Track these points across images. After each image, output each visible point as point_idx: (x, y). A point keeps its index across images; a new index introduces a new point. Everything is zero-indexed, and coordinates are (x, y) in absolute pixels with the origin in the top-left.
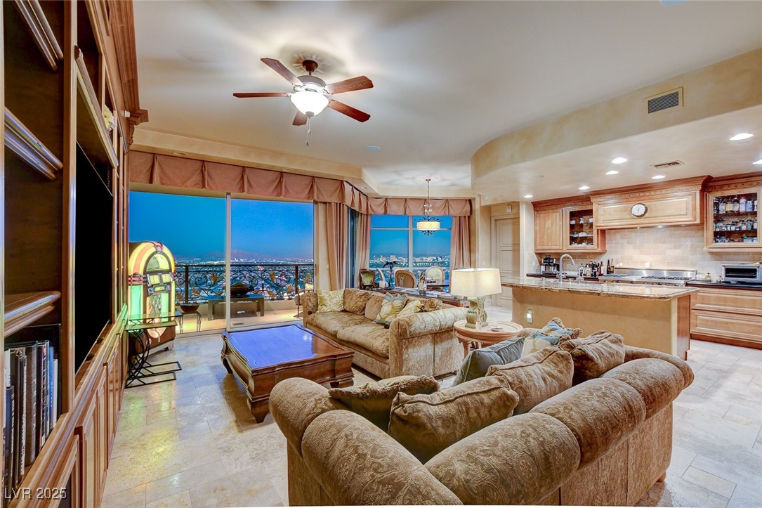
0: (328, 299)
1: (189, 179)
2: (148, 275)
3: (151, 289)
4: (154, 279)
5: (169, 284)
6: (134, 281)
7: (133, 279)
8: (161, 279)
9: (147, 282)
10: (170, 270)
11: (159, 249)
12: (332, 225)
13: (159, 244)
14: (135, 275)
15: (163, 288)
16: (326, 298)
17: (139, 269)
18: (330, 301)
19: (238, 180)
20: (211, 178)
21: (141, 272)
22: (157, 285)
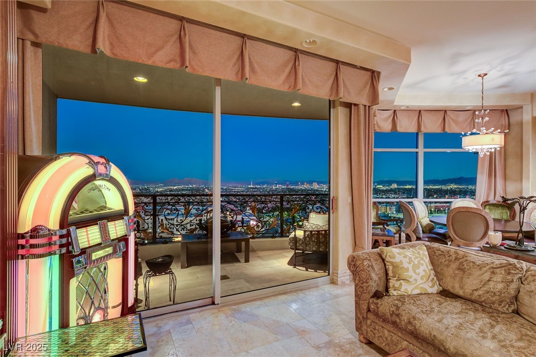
0: (410, 266)
1: (158, 50)
2: (72, 229)
3: (81, 259)
4: (88, 236)
5: (124, 239)
6: (32, 246)
7: (33, 241)
8: (104, 232)
9: (69, 244)
10: (126, 211)
11: (101, 169)
12: (359, 138)
13: (102, 160)
14: (35, 232)
15: (110, 250)
16: (406, 265)
17: (47, 217)
18: (414, 272)
19: (236, 57)
20: (194, 53)
21: (53, 222)
22: (98, 246)
